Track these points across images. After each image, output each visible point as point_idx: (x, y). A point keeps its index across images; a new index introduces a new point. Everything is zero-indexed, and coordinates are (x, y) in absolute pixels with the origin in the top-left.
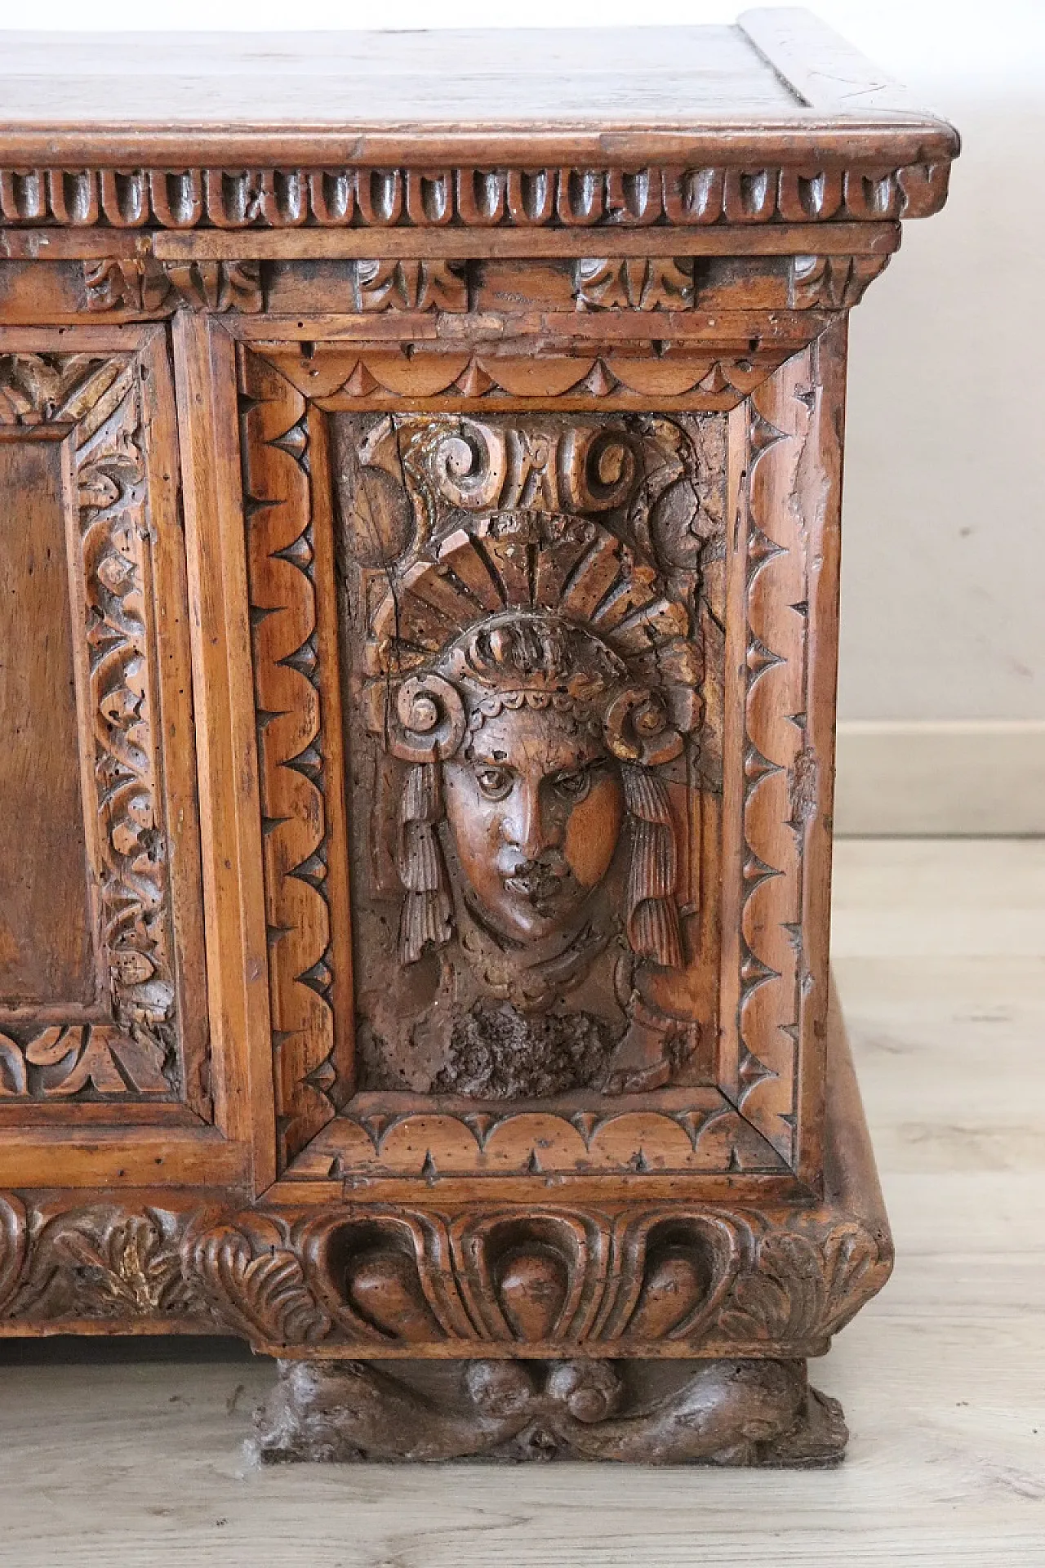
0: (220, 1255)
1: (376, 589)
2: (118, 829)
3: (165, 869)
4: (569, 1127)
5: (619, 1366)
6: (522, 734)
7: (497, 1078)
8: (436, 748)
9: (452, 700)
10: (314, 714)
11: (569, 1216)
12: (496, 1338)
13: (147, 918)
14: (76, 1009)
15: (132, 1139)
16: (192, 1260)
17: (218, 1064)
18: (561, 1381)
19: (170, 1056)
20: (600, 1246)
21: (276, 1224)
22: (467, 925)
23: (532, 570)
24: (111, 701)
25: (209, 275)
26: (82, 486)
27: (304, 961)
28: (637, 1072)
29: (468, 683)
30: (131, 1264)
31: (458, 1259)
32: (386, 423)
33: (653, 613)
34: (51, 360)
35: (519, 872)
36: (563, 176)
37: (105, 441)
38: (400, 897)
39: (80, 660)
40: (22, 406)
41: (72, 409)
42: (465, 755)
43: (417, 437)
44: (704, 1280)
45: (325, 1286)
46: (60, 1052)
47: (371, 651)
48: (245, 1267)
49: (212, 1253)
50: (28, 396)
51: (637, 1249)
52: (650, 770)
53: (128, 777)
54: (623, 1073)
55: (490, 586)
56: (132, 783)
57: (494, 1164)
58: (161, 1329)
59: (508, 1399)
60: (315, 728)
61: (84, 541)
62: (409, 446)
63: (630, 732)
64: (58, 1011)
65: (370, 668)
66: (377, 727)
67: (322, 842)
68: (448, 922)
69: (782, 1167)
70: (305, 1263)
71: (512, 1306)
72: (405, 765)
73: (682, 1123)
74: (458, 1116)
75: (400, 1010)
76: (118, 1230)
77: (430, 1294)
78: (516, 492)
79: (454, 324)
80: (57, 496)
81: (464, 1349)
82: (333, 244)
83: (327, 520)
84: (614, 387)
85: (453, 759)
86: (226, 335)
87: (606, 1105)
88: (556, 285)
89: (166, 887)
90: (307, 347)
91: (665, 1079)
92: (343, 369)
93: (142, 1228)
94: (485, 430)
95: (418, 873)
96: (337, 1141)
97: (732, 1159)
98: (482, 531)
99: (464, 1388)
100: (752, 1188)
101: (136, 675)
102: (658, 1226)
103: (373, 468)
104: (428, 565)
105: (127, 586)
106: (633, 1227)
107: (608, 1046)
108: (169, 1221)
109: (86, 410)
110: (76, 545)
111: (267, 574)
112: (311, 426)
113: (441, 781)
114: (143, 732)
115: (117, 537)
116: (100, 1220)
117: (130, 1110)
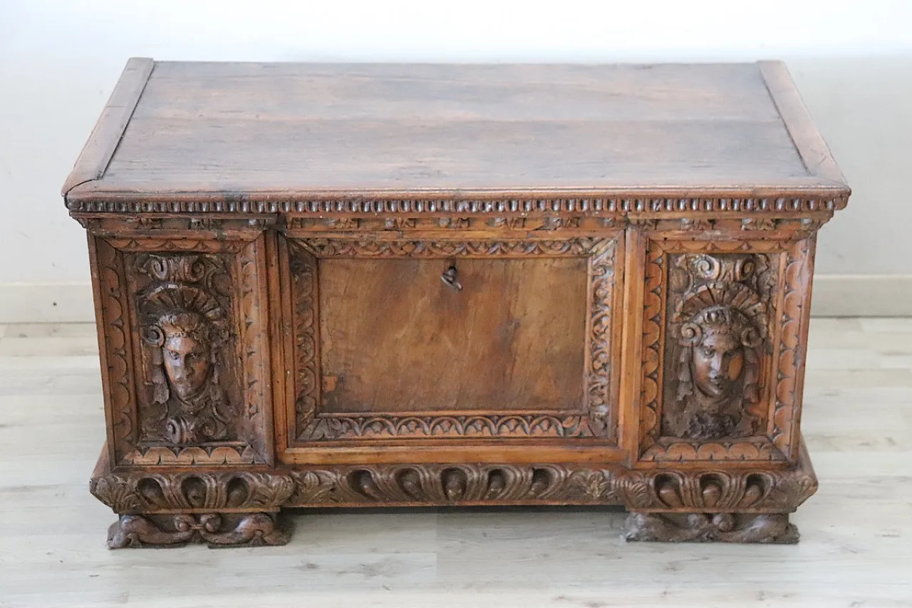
0: (624, 483)
1: (678, 299)
2: (595, 363)
3: (610, 374)
4: (721, 447)
5: (734, 515)
6: (719, 341)
7: (703, 433)
8: (692, 343)
9: (698, 330)
10: (658, 333)
11: (723, 473)
12: (699, 507)
13: (602, 387)
14: (577, 411)
15: (594, 449)
16: (616, 484)
17: (621, 429)
18: (717, 520)
19: (606, 425)
21: (639, 476)
22: (697, 391)
23: (723, 296)
24: (597, 327)
25: (642, 223)
26: (594, 270)
27: (649, 401)
28: (743, 431)
29: (703, 326)
30: (594, 485)
31: (692, 485)
32: (684, 256)
33: (756, 306)
34: (590, 239)
35: (716, 378)
36: (743, 200)
37: (603, 258)
38: (677, 383)
39: (588, 316)
40: (580, 249)
41: (594, 250)
42: (701, 345)
43: (692, 260)
44: (762, 491)
45: (653, 492)
46: (572, 424)
47: (675, 316)
48: (631, 487)
49: (621, 483)
50: (582, 247)
51: (744, 483)
52: (753, 349)
53: (600, 348)
54: (740, 432)
55: (711, 300)
56: (600, 350)
57: (700, 458)
58: (598, 503)
59: (701, 525)
60: (658, 337)
61: (593, 285)
62: (690, 262)
63: (748, 339)
64: (572, 412)
65: (674, 321)
66: (675, 336)
67: (657, 368)
68: (691, 390)
69: (786, 459)
70: (648, 485)
71: (706, 498)
72: (682, 347)
73: (756, 446)
74: (690, 444)
75: (675, 413)
76: (592, 476)
77: (683, 494)
78: (721, 276)
79: (708, 233)
80: (586, 272)
81: (689, 510)
82: (677, 215)
83: (665, 282)
84: (750, 247)
85: (697, 346)
86: (644, 236)
87: (733, 441)
88: (738, 223)
89: (609, 379)
90: (665, 239)
91: (751, 433)
92: (674, 244)
93: (599, 475)
94: (713, 260)
95: (684, 377)
96: (655, 451)
97: (770, 457)
98: (711, 286)
99: (687, 521)
100: (776, 465)
101: (605, 321)
102: (750, 476)
103: (680, 268)
104: (694, 294)
105: (605, 297)
106: (743, 476)
107: (735, 424)
108: (606, 473)
109: (598, 250)
110: (590, 285)
111: (649, 296)
112: (664, 257)
113: (692, 351)
114: (606, 337)
115: (603, 284)
116: (587, 472)
117: (593, 441)
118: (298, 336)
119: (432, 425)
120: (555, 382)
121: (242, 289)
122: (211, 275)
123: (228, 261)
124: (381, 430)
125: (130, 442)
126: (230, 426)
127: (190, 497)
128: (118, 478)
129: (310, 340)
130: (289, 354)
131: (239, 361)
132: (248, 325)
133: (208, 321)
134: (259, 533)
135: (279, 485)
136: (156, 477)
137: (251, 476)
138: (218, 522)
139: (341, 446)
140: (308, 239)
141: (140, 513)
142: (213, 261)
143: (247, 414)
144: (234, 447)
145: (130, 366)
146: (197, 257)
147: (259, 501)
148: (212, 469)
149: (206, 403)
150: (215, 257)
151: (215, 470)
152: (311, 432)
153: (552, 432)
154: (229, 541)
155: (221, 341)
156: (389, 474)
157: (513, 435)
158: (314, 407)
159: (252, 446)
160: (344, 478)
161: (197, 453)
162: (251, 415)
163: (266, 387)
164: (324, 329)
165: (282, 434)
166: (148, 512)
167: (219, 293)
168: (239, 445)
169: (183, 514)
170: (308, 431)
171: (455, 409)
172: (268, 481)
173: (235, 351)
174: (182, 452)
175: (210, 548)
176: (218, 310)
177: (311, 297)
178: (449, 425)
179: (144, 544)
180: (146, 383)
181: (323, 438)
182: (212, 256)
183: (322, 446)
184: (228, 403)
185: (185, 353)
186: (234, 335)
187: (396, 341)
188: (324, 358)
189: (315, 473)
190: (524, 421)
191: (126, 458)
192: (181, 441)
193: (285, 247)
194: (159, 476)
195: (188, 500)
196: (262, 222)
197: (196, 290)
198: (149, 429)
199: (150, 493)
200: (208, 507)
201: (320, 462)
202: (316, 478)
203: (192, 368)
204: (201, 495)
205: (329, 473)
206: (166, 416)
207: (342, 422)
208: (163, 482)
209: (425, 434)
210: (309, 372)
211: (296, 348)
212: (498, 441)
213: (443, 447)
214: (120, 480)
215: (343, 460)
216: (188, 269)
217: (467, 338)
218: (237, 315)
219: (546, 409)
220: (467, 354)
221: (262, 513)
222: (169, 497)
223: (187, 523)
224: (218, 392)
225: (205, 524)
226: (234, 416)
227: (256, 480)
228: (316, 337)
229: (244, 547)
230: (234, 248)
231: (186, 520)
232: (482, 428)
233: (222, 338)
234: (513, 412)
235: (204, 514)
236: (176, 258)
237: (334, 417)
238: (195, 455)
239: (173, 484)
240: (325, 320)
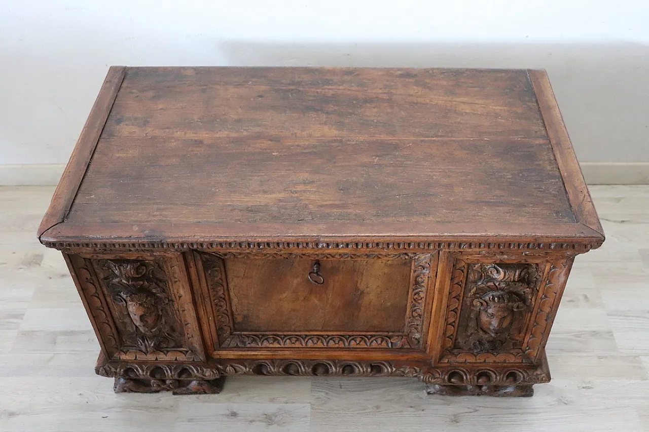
0: (429, 379)
1: (473, 286)
2: (414, 313)
3: (423, 320)
4: (492, 355)
5: (495, 386)
6: (498, 311)
7: (481, 351)
8: (480, 309)
9: (485, 304)
10: (457, 303)
11: (492, 371)
13: (418, 325)
14: (401, 334)
15: (410, 354)
16: (423, 379)
17: (428, 346)
19: (419, 343)
20: (498, 378)
21: (439, 373)
22: (480, 330)
23: (504, 287)
24: (416, 296)
25: (452, 252)
26: (416, 267)
27: (448, 335)
28: (507, 348)
29: (489, 302)
32: (480, 265)
33: (525, 290)
34: (414, 253)
35: (494, 329)
36: (527, 244)
37: (422, 262)
38: (468, 326)
39: (410, 291)
40: (407, 257)
41: (417, 257)
42: (485, 311)
43: (485, 266)
44: (515, 380)
46: (397, 340)
47: (470, 294)
48: (433, 381)
49: (427, 378)
52: (520, 311)
53: (417, 307)
54: (504, 348)
55: (496, 288)
57: (478, 361)
60: (457, 305)
61: (415, 274)
62: (483, 267)
63: (518, 307)
65: (469, 297)
66: (469, 305)
67: (455, 320)
68: (477, 330)
69: (532, 363)
72: (473, 310)
73: (514, 355)
74: (472, 354)
75: (464, 339)
76: (409, 371)
77: (465, 382)
78: (505, 279)
79: (498, 256)
80: (411, 267)
82: (478, 250)
83: (465, 278)
84: (526, 261)
85: (483, 311)
86: (452, 257)
87: (500, 352)
89: (423, 322)
90: (468, 258)
91: (512, 348)
92: (473, 260)
93: (413, 371)
94: (500, 269)
95: (472, 324)
96: (449, 357)
97: (522, 360)
98: (497, 283)
99: (466, 388)
100: (525, 365)
101: (422, 295)
102: (509, 374)
103: (476, 270)
104: (484, 286)
105: (423, 282)
106: (504, 373)
107: (502, 344)
108: (418, 370)
109: (419, 258)
110: (413, 274)
111: (453, 286)
112: (466, 266)
113: (479, 313)
114: (422, 302)
115: (422, 275)
116: (405, 369)
117: (411, 350)
118: (214, 300)
119: (306, 340)
120: (387, 319)
121: (173, 279)
122: (151, 271)
123: (161, 264)
124: (274, 342)
125: (116, 348)
126: (177, 341)
128: (112, 367)
129: (223, 300)
130: (209, 309)
131: (178, 313)
132: (180, 297)
133: (153, 295)
134: (202, 390)
135: (210, 375)
136: (135, 367)
137: (193, 368)
138: (177, 383)
139: (248, 350)
140: (215, 252)
142: (151, 264)
143: (187, 337)
144: (181, 351)
145: (108, 313)
146: (139, 263)
149: (160, 331)
150: (152, 262)
151: (169, 364)
152: (229, 343)
153: (384, 345)
154: (184, 392)
155: (163, 304)
156: (280, 368)
157: (358, 346)
158: (230, 330)
159: (192, 352)
160: (251, 370)
162: (189, 337)
163: (196, 328)
164: (232, 294)
165: (210, 345)
167: (158, 279)
168: (184, 350)
170: (227, 342)
171: (321, 331)
172: (203, 371)
173: (174, 308)
174: (149, 353)
175: (174, 394)
176: (158, 288)
177: (222, 280)
178: (317, 340)
180: (120, 321)
181: (237, 346)
182: (150, 262)
183: (236, 350)
184: (174, 331)
185: (141, 313)
186: (172, 301)
187: (280, 300)
188: (234, 307)
189: (232, 366)
190: (366, 339)
191: (115, 356)
193: (199, 258)
197: (141, 282)
198: (127, 340)
201: (236, 358)
202: (234, 370)
203: (146, 321)
205: (241, 367)
206: (136, 335)
207: (248, 337)
208: (139, 372)
209: (302, 345)
210: (224, 315)
211: (214, 306)
212: (349, 349)
213: (314, 352)
215: (250, 358)
217: (328, 299)
218: (172, 290)
219: (380, 331)
220: (328, 306)
223: (157, 384)
224: (167, 327)
225: (169, 385)
226: (179, 337)
227: (195, 372)
228: (227, 298)
229: (194, 394)
230: (164, 259)
232: (339, 342)
233: (164, 302)
234: (358, 333)
236: (125, 265)
237: (244, 335)
238: (157, 355)
239: (144, 373)
240: (232, 289)
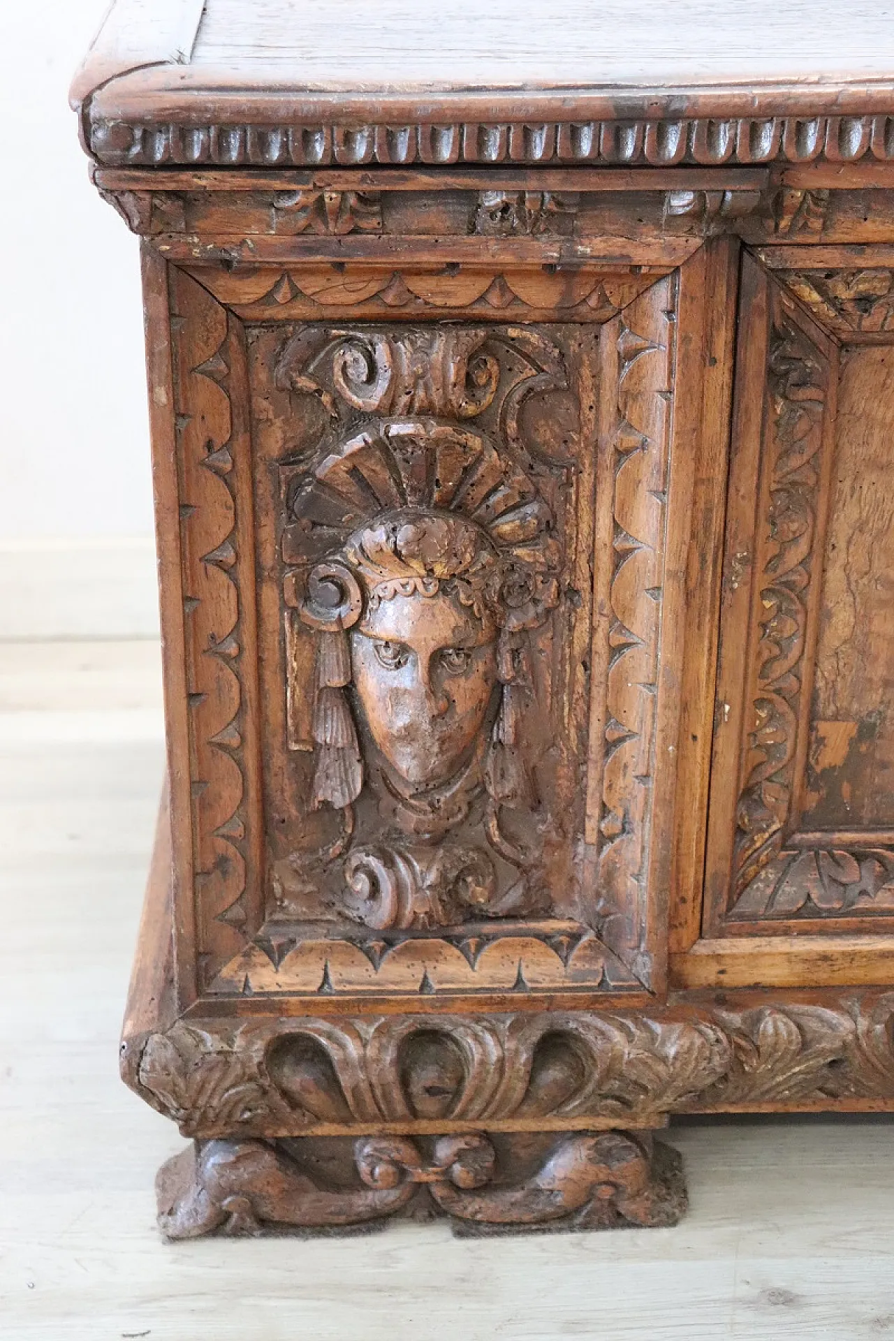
118: (763, 595)
121: (611, 438)
122: (517, 396)
123: (573, 347)
125: (239, 925)
126: (536, 874)
127: (416, 1088)
128: (205, 1035)
129: (798, 606)
130: (733, 652)
131: (580, 668)
132: (620, 557)
133: (498, 545)
134: (606, 1192)
135: (689, 1050)
136: (318, 1028)
137: (599, 1023)
138: (488, 1160)
139: (859, 932)
140: (830, 274)
141: (256, 1134)
142: (528, 349)
143: (591, 837)
144: (545, 938)
145: (251, 694)
146: (482, 333)
147: (617, 1098)
148: (480, 1003)
149: (470, 804)
150: (534, 338)
152: (769, 891)
154: (514, 1215)
155: (532, 609)
158: (784, 815)
159: (599, 936)
160: (879, 1028)
161: (435, 955)
162: (603, 839)
163: (665, 753)
164: (835, 575)
165: (690, 894)
166: (283, 1133)
167: (539, 455)
168: (562, 932)
169: (383, 1136)
170: (760, 890)
172: (653, 1039)
173: (571, 643)
174: (390, 952)
175: (460, 1234)
176: (531, 509)
177: (814, 469)
179: (268, 1226)
180: (294, 747)
181: (806, 910)
182: (526, 334)
183: (803, 933)
184: (536, 804)
185: (433, 645)
186: (570, 593)
188: (827, 666)
189: (787, 1014)
191: (226, 972)
192: (397, 920)
193: (760, 299)
194: (325, 1026)
195: (408, 1096)
196: (711, 203)
197: (476, 442)
198: (294, 886)
199: (296, 1078)
200: (462, 1116)
201: (793, 980)
202: (794, 1029)
203: (447, 696)
204: (449, 1084)
205: (829, 1014)
206: (347, 847)
207: (860, 857)
208: (342, 1046)
210: (783, 707)
211: (756, 632)
214: (212, 1042)
215: (858, 974)
216: (457, 374)
218: (585, 528)
221: (614, 1131)
222: (355, 1090)
223: (394, 1162)
224: (512, 770)
225: (450, 1166)
226: (548, 843)
227: (617, 1037)
228: (811, 600)
229: (560, 1230)
230: (604, 300)
231: (394, 1155)
233: (535, 601)
235: (443, 1135)
236: (421, 337)
237: (839, 847)
238: (429, 964)
239: (371, 1052)
240: (842, 544)
